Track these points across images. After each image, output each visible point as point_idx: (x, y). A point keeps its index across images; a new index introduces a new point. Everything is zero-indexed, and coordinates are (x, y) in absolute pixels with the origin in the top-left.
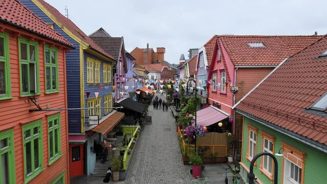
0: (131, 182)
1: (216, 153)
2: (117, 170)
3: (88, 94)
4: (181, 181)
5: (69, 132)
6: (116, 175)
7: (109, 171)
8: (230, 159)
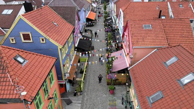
0: (85, 95)
1: (121, 81)
2: (79, 92)
3: (64, 65)
4: (105, 96)
5: (58, 80)
6: (79, 94)
7: (75, 92)
8: (127, 84)
